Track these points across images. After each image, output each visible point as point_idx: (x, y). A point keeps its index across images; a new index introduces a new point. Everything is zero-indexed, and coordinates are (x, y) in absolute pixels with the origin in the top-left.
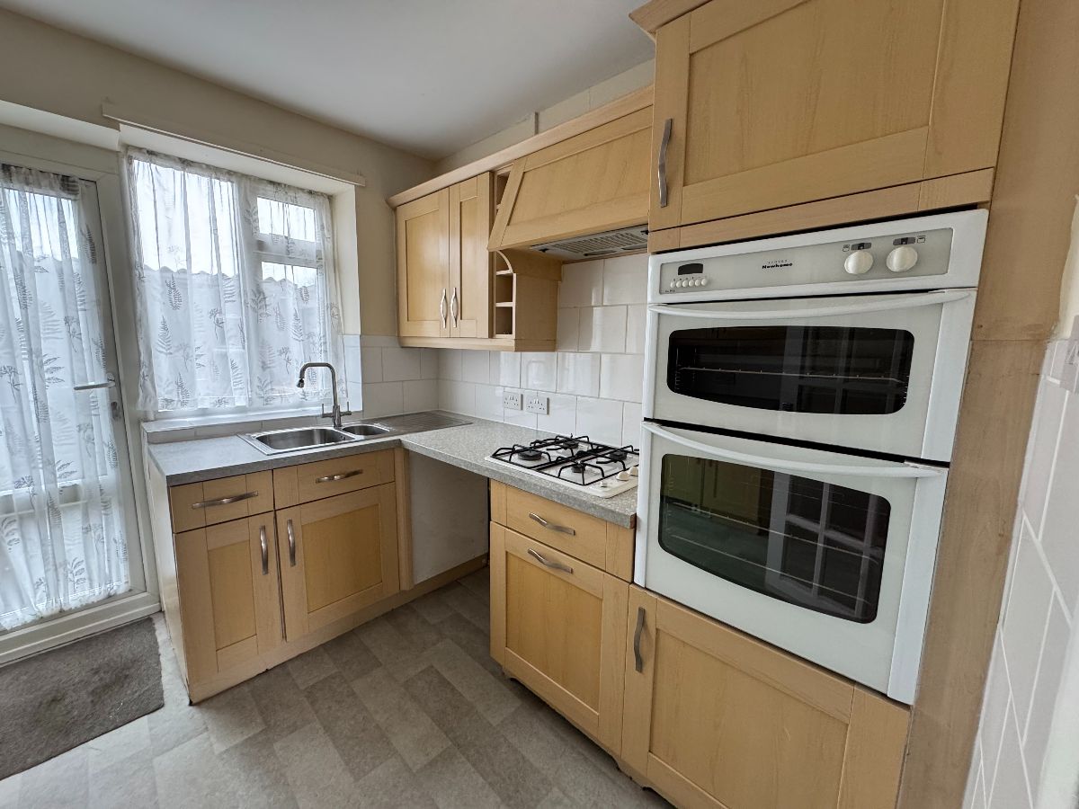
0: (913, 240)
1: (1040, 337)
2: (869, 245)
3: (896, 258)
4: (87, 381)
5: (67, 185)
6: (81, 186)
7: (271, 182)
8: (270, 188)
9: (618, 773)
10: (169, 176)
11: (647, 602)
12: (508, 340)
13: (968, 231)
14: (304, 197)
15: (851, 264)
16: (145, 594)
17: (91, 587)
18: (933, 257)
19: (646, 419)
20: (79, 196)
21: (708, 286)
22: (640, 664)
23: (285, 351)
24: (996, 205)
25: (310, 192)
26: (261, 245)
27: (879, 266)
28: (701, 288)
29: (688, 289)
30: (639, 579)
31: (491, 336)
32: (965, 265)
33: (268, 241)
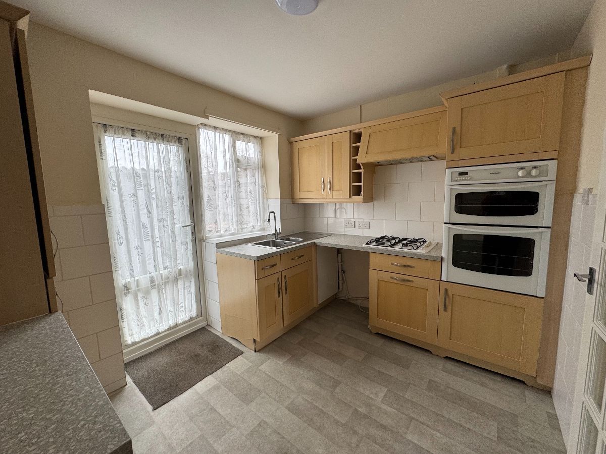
0: (538, 167)
1: (573, 192)
2: (525, 168)
3: (534, 172)
4: (185, 223)
5: (179, 140)
6: (184, 141)
7: (242, 134)
8: (242, 136)
9: (431, 355)
10: (211, 133)
11: (448, 286)
12: (359, 199)
13: (553, 165)
14: (252, 139)
15: (520, 173)
16: (202, 318)
17: (186, 313)
18: (544, 172)
19: (445, 223)
20: (183, 146)
21: (471, 179)
22: (445, 309)
23: (248, 207)
24: (559, 159)
25: (255, 137)
26: (238, 161)
27: (529, 174)
28: (467, 180)
29: (463, 180)
30: (444, 278)
31: (350, 197)
32: (552, 175)
33: (241, 159)
